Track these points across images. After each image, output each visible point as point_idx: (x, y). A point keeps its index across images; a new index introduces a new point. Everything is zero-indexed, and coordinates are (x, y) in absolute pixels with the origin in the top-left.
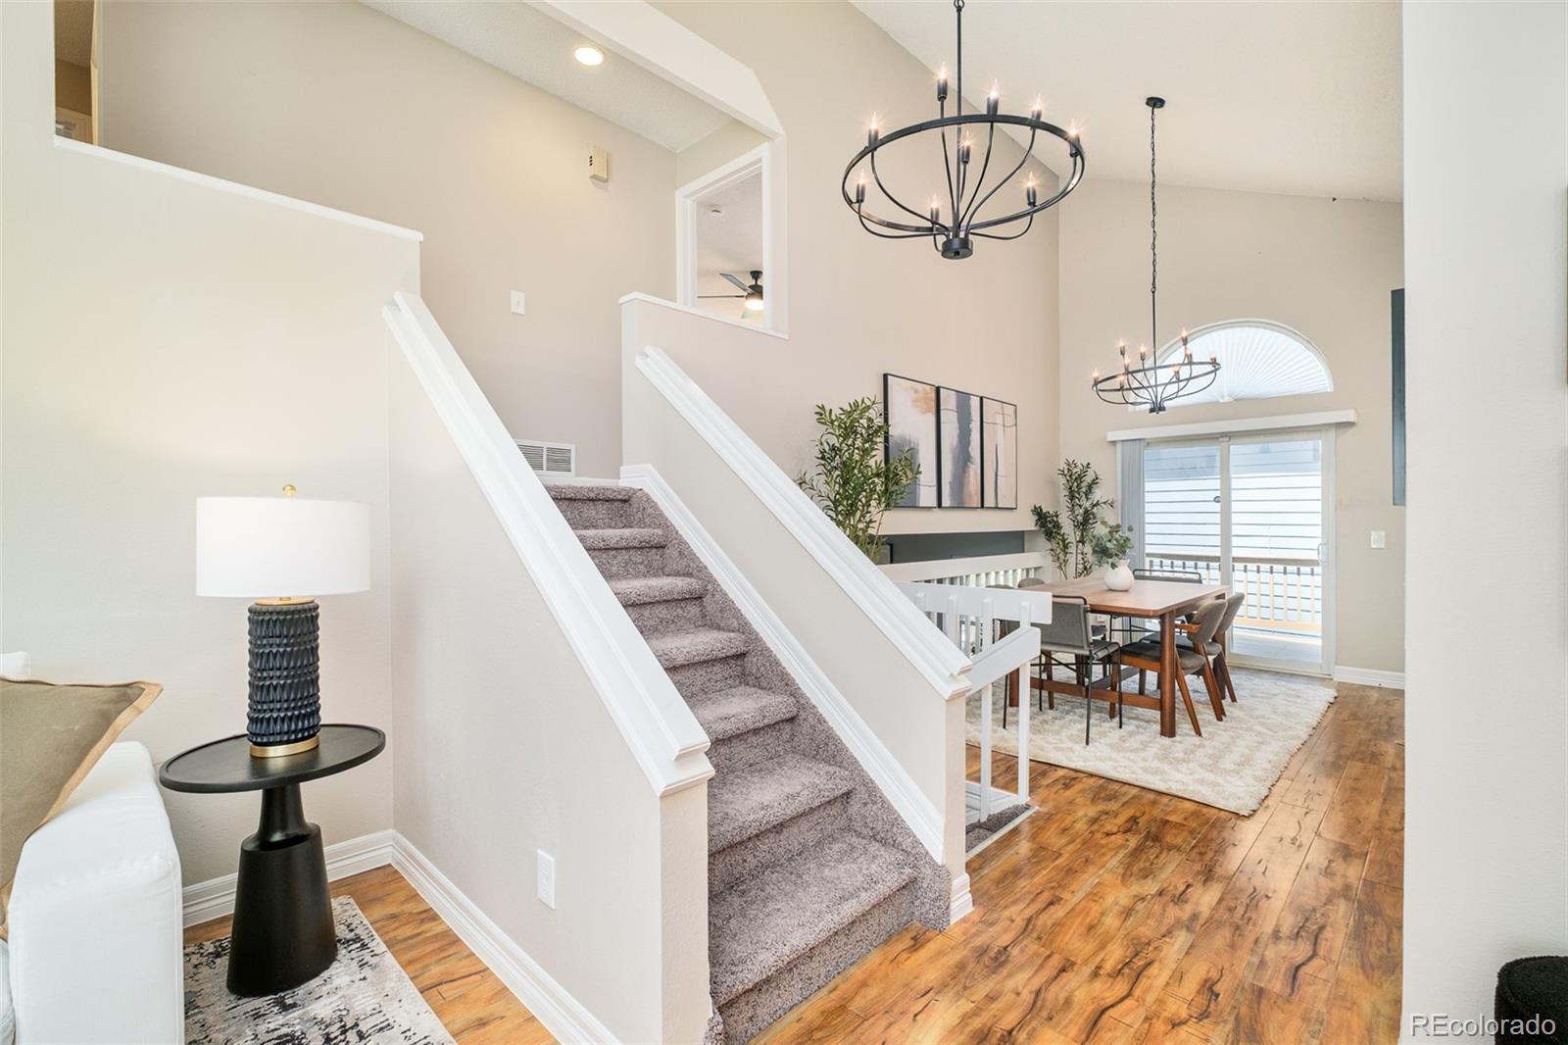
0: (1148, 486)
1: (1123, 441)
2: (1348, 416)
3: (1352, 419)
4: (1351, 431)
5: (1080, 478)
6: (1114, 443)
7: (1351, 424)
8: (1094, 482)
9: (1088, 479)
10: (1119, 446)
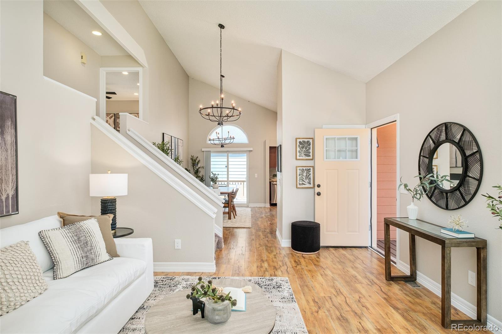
0: (212, 160)
1: (206, 151)
2: (251, 149)
3: (252, 150)
4: (252, 152)
5: (195, 161)
6: (203, 151)
7: (252, 151)
8: (199, 161)
9: (197, 161)
10: (205, 152)
